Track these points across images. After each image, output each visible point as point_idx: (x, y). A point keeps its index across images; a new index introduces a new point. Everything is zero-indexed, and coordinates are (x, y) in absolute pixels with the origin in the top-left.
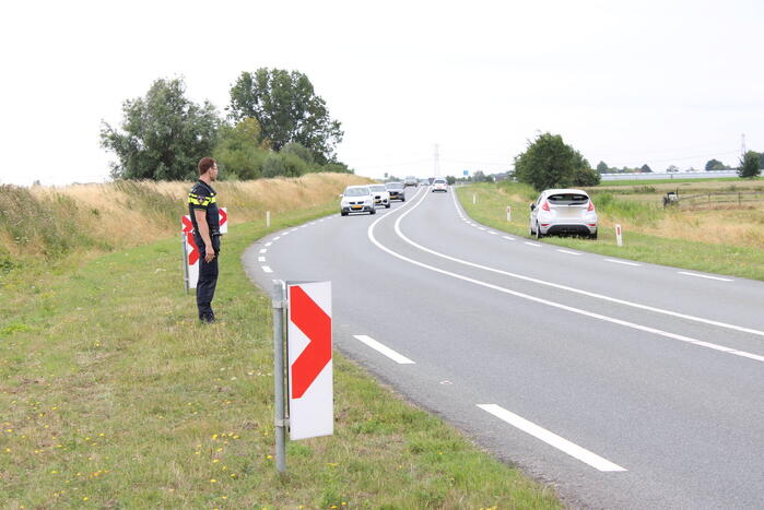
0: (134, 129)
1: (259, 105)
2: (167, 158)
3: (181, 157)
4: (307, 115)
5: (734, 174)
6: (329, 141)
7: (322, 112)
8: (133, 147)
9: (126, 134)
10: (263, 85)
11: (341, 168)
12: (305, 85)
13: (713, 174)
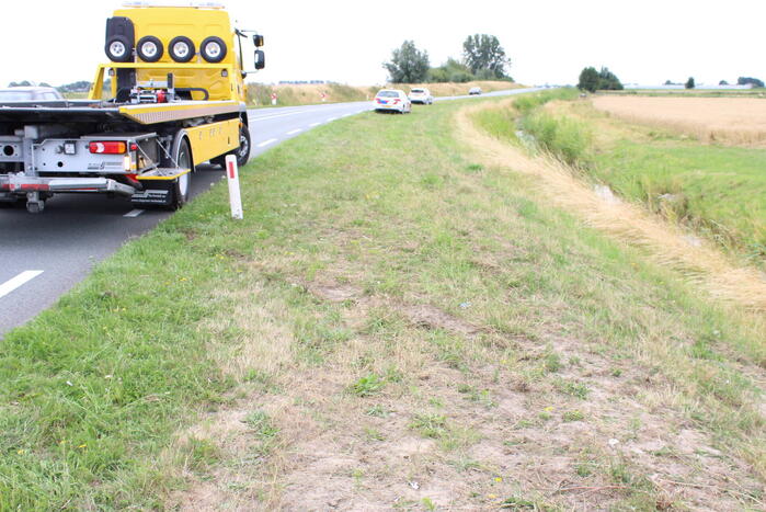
0: (396, 61)
1: (475, 50)
2: (408, 73)
3: (413, 73)
4: (496, 55)
6: (506, 67)
7: (503, 54)
8: (395, 69)
9: (392, 63)
10: (477, 41)
11: (510, 80)
12: (495, 42)
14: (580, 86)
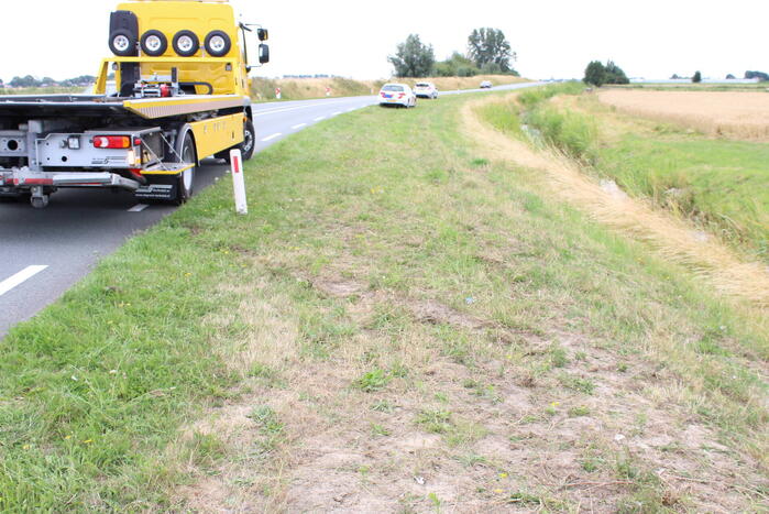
1: (480, 44)
2: (413, 67)
3: (418, 67)
4: (502, 48)
5: (690, 81)
6: (511, 61)
7: (508, 47)
8: (400, 62)
9: (397, 57)
10: (482, 35)
11: (515, 73)
12: (501, 35)
13: (673, 80)
14: (586, 80)
